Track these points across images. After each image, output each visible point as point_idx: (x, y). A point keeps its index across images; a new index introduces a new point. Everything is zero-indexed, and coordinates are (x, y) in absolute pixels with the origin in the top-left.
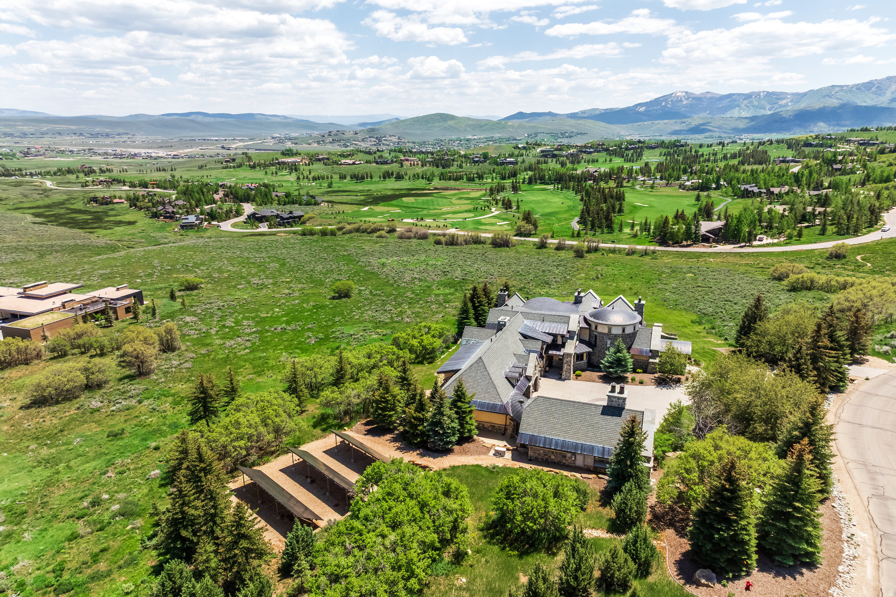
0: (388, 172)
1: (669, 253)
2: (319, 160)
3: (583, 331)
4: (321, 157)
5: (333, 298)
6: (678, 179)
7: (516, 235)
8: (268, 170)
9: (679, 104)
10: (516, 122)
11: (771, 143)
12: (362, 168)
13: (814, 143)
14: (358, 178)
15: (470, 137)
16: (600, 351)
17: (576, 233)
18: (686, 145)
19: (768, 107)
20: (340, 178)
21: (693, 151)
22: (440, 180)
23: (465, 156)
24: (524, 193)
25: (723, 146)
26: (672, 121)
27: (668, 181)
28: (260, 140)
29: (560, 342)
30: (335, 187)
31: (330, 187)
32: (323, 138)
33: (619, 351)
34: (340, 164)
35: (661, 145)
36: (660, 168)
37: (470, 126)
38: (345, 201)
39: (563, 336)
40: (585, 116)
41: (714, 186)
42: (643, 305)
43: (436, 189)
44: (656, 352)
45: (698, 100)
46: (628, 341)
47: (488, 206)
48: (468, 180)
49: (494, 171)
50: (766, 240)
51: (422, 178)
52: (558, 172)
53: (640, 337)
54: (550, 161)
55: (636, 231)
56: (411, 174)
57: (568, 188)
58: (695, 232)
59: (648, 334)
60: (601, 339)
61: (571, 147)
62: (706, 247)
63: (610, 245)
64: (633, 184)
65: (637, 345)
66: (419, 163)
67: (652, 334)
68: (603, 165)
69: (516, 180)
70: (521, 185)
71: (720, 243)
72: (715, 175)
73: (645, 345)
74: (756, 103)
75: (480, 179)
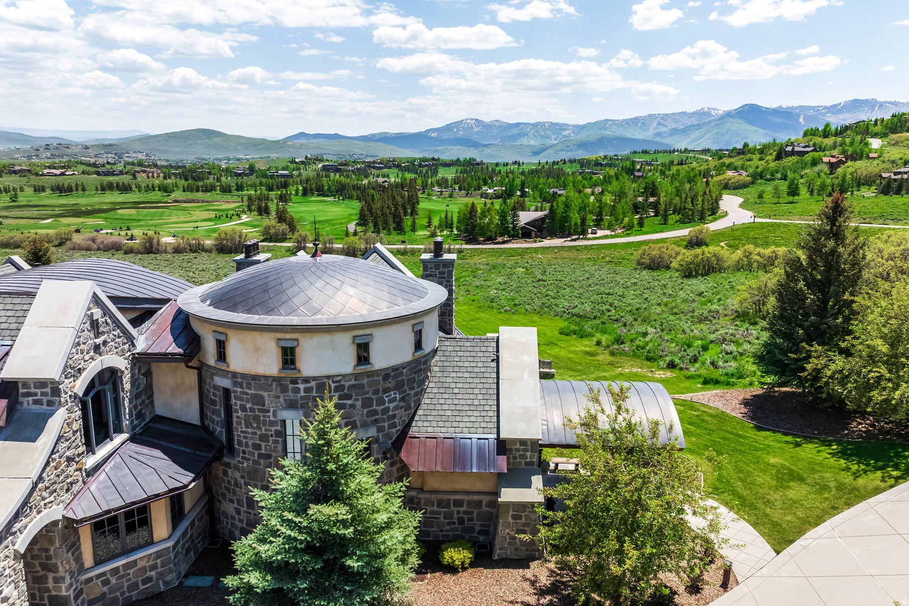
0: (111, 184)
1: (482, 251)
2: (15, 172)
3: (166, 376)
4: (17, 168)
6: (479, 188)
7: (262, 241)
9: (470, 131)
11: (565, 163)
12: (73, 179)
13: (604, 163)
14: (60, 190)
15: (241, 156)
17: (351, 234)
18: (482, 163)
19: (553, 137)
20: (35, 190)
21: (490, 169)
22: (184, 191)
23: (228, 170)
25: (519, 165)
26: (465, 147)
27: (468, 190)
31: (14, 201)
32: (37, 153)
34: (41, 175)
35: (456, 163)
36: (457, 180)
37: (241, 144)
38: (28, 216)
41: (519, 193)
42: (449, 265)
43: (175, 201)
44: (527, 450)
45: (488, 127)
46: (392, 405)
47: (237, 215)
48: (223, 192)
49: (261, 183)
50: (600, 233)
51: (159, 190)
52: (340, 183)
53: (448, 380)
54: (332, 175)
55: (433, 228)
56: (143, 185)
57: (351, 198)
58: (512, 223)
59: (480, 364)
60: (252, 410)
61: (358, 162)
62: (529, 242)
63: (399, 246)
64: (429, 195)
65: (434, 424)
66: (162, 175)
67: (497, 360)
68: (394, 178)
69: (286, 191)
70: (292, 197)
71: (545, 238)
72: (518, 182)
73: (473, 419)
74: (542, 133)
75: (238, 191)
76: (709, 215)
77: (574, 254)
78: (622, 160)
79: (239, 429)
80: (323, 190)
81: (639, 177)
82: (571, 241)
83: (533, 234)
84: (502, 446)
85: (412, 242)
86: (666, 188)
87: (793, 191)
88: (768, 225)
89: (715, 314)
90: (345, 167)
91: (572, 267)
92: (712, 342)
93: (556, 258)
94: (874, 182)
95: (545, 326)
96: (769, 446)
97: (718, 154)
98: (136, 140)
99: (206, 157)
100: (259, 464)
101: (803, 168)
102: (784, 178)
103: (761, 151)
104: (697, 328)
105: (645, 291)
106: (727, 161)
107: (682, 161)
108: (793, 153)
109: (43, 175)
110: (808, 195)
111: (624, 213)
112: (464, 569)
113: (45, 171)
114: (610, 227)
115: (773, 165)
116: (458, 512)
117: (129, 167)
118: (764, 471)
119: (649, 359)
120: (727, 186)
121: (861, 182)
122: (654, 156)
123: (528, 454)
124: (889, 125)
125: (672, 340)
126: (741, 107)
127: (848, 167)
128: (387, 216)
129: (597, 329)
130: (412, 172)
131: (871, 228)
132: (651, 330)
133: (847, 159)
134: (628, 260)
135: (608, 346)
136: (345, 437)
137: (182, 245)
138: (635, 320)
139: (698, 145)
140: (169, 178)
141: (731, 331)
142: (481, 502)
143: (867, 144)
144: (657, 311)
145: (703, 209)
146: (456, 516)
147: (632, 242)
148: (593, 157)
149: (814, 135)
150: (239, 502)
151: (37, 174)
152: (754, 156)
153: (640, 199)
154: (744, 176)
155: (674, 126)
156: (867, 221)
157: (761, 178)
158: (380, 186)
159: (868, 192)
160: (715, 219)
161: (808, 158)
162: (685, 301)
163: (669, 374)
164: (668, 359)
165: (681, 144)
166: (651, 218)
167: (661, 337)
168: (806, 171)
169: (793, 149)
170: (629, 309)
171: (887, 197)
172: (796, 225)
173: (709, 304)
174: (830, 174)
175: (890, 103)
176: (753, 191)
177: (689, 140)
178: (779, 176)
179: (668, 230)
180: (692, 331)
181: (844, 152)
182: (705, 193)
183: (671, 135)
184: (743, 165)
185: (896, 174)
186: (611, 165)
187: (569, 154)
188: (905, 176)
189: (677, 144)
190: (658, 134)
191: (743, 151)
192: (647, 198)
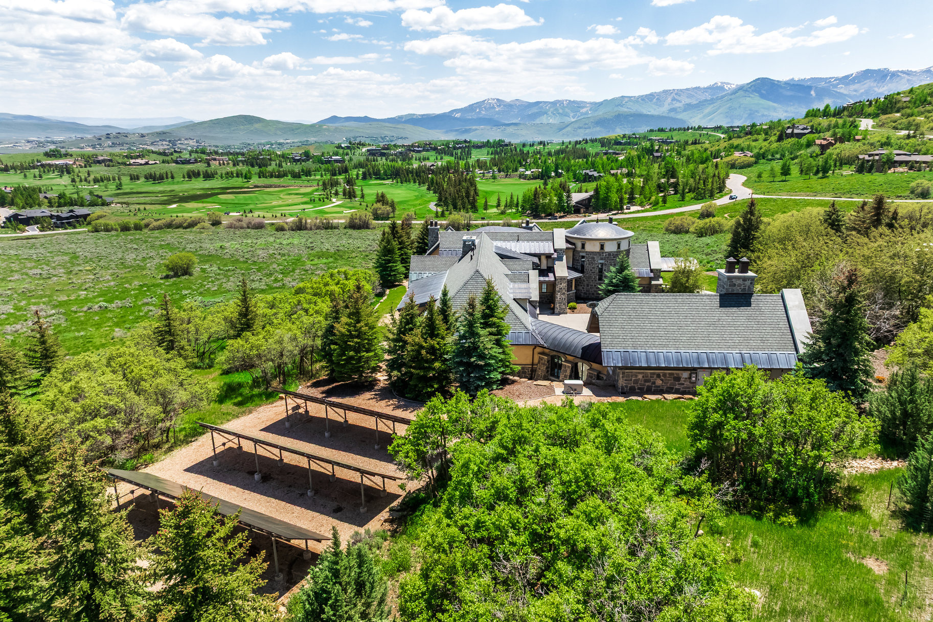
0: (193, 172)
2: (99, 162)
4: (100, 158)
5: (167, 277)
6: (516, 170)
8: (27, 174)
9: (493, 110)
10: (332, 126)
11: (587, 142)
12: (159, 167)
13: (623, 142)
14: (154, 178)
15: (282, 141)
17: (439, 214)
18: (510, 144)
19: (572, 114)
20: (131, 179)
21: (518, 150)
22: (260, 177)
23: (283, 156)
25: (544, 145)
26: (488, 127)
27: (507, 172)
28: (10, 143)
29: (544, 265)
30: (126, 188)
31: (119, 189)
32: (100, 142)
33: (623, 269)
35: (487, 144)
36: (494, 163)
37: (280, 129)
39: (548, 256)
40: (403, 121)
41: (553, 174)
43: (256, 187)
44: (658, 272)
45: (509, 107)
47: (326, 198)
48: (294, 177)
49: (321, 169)
50: (633, 209)
51: (237, 176)
52: (390, 167)
53: (635, 254)
54: (379, 158)
55: (503, 208)
56: (222, 172)
57: (408, 181)
58: (567, 202)
59: (643, 252)
60: (590, 261)
61: (397, 146)
62: (579, 217)
65: (633, 266)
66: (230, 162)
67: (648, 250)
69: (349, 176)
70: (357, 181)
71: (592, 213)
72: (550, 163)
73: (643, 265)
74: (561, 111)
75: (307, 176)
76: (717, 193)
78: (639, 138)
80: (379, 174)
81: (658, 157)
82: (613, 214)
83: (582, 210)
84: (652, 271)
85: (490, 218)
86: (683, 172)
87: (786, 171)
88: (762, 200)
90: (388, 151)
94: (854, 161)
97: (731, 132)
98: (184, 127)
99: (251, 142)
100: (591, 274)
101: (799, 149)
102: (782, 158)
103: (767, 133)
106: (735, 142)
107: (696, 140)
108: (792, 135)
109: (130, 165)
110: (798, 174)
111: (651, 193)
113: (132, 161)
114: (641, 205)
115: (775, 145)
117: (194, 155)
120: (733, 166)
121: (843, 162)
122: (669, 134)
124: (881, 106)
126: (754, 81)
127: (836, 149)
128: (463, 198)
130: (448, 154)
133: (836, 141)
134: (658, 227)
137: (317, 224)
139: (711, 120)
140: (238, 165)
142: (645, 287)
143: (856, 126)
145: (713, 188)
147: (659, 215)
148: (612, 136)
149: (815, 116)
151: (122, 164)
152: (760, 136)
153: (663, 180)
154: (749, 157)
155: (688, 101)
157: (764, 158)
158: (429, 169)
159: (847, 171)
160: (722, 196)
161: (803, 140)
165: (695, 120)
166: (672, 196)
168: (801, 152)
169: (793, 131)
171: (860, 175)
172: (782, 200)
174: (821, 155)
175: (902, 72)
176: (755, 170)
177: (702, 115)
178: (778, 156)
179: (685, 206)
181: (834, 135)
182: (714, 175)
183: (685, 110)
184: (749, 146)
185: (870, 156)
186: (629, 144)
187: (587, 131)
188: (877, 158)
189: (691, 121)
190: (673, 110)
191: (751, 131)
192: (668, 179)
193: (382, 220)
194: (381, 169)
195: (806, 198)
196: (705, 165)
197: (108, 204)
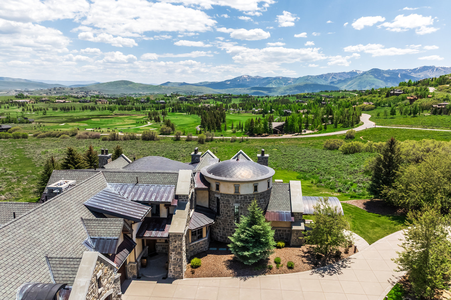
0: (86, 107)
1: (256, 140)
2: (43, 101)
3: (200, 194)
4: (44, 99)
6: (251, 109)
7: (160, 134)
9: (245, 81)
10: (166, 87)
11: (289, 96)
12: (69, 104)
13: (307, 97)
14: (65, 109)
15: (141, 93)
16: (225, 221)
17: (199, 132)
18: (251, 97)
19: (284, 83)
20: (53, 110)
21: (255, 99)
22: (119, 110)
23: (137, 100)
24: (169, 117)
25: (268, 97)
26: (243, 89)
27: (246, 110)
28: (6, 92)
29: (163, 213)
30: (48, 114)
31: (45, 115)
32: (50, 91)
33: (253, 221)
34: (55, 103)
35: (240, 96)
36: (241, 105)
37: (141, 87)
38: (51, 122)
39: (168, 205)
40: (202, 85)
41: (269, 112)
42: (267, 158)
43: (116, 115)
44: (299, 216)
45: (253, 79)
46: (262, 203)
47: (146, 122)
48: (137, 110)
49: (152, 107)
50: (308, 132)
51: (108, 109)
52: (188, 106)
53: (276, 196)
54: (184, 102)
55: (234, 129)
56: (101, 107)
57: (194, 113)
58: (269, 128)
59: (285, 191)
60: (226, 203)
61: (195, 96)
62: (277, 136)
63: (220, 137)
64: (229, 112)
65: (273, 208)
66: (108, 102)
67: (290, 190)
68: (212, 104)
69: (165, 110)
70: (168, 113)
71: (283, 134)
72: (269, 106)
73: (284, 207)
74: (278, 82)
75: (143, 110)
76: (356, 124)
77: (296, 142)
78: (316, 95)
79: (222, 209)
80: (181, 110)
81: (324, 104)
82: (296, 135)
83: (278, 132)
84: (293, 214)
85: (225, 136)
86: (336, 112)
87: (393, 113)
88: (381, 129)
89: (356, 172)
90: (190, 99)
91: (297, 148)
92: (354, 182)
93: (289, 143)
94: (430, 108)
95: (291, 175)
96: (370, 217)
97: (361, 93)
98: (94, 85)
99: (126, 93)
100: (227, 218)
101: (398, 102)
102: (390, 106)
103: (380, 93)
104: (349, 177)
105: (329, 161)
106: (364, 97)
107: (343, 96)
108: (394, 94)
109: (56, 102)
110: (400, 115)
111: (318, 123)
112: (283, 247)
114: (312, 129)
115: (385, 99)
116: (279, 233)
117: (93, 99)
118: (368, 224)
119: (331, 189)
120: (363, 109)
121: (424, 108)
122: (330, 93)
123: (300, 217)
124: (439, 81)
125: (340, 182)
126: (371, 70)
127: (418, 101)
128: (213, 123)
129: (311, 177)
130: (220, 101)
131: (426, 131)
132: (332, 177)
133: (418, 98)
134: (320, 144)
135: (316, 184)
136: (259, 209)
137: (127, 137)
138: (325, 173)
139: (351, 87)
140: (112, 104)
141: (361, 178)
142: (286, 230)
143: (427, 90)
144: (334, 170)
145: (353, 121)
146: (279, 234)
147: (322, 136)
148: (302, 94)
149: (404, 85)
150: (220, 229)
151: (53, 102)
152: (376, 95)
153: (325, 116)
154: (371, 105)
155: (340, 78)
156: (425, 127)
157: (379, 106)
158: (206, 108)
159: (427, 114)
160: (358, 126)
161: (400, 97)
162: (345, 165)
163: (339, 194)
164: (338, 189)
165: (343, 87)
166: (330, 125)
167: (335, 180)
168: (400, 103)
169: (394, 92)
170: (323, 168)
171: (435, 116)
172: (393, 129)
173: (354, 167)
174: (410, 104)
175: (442, 68)
176: (375, 112)
177: (346, 85)
178: (387, 105)
179: (337, 131)
180: (347, 178)
181: (417, 94)
182: (353, 114)
183: (338, 83)
184: (371, 99)
185: (439, 105)
186: (310, 98)
187: (291, 91)
188: (443, 106)
189: (341, 88)
190: (332, 82)
191: (371, 92)
192: (328, 116)
193: (166, 135)
194: (182, 107)
195: (407, 128)
196: (348, 109)
197: (30, 123)
